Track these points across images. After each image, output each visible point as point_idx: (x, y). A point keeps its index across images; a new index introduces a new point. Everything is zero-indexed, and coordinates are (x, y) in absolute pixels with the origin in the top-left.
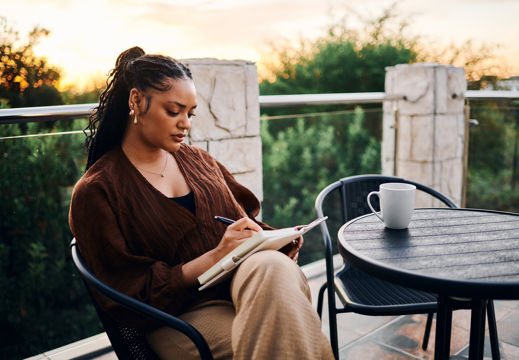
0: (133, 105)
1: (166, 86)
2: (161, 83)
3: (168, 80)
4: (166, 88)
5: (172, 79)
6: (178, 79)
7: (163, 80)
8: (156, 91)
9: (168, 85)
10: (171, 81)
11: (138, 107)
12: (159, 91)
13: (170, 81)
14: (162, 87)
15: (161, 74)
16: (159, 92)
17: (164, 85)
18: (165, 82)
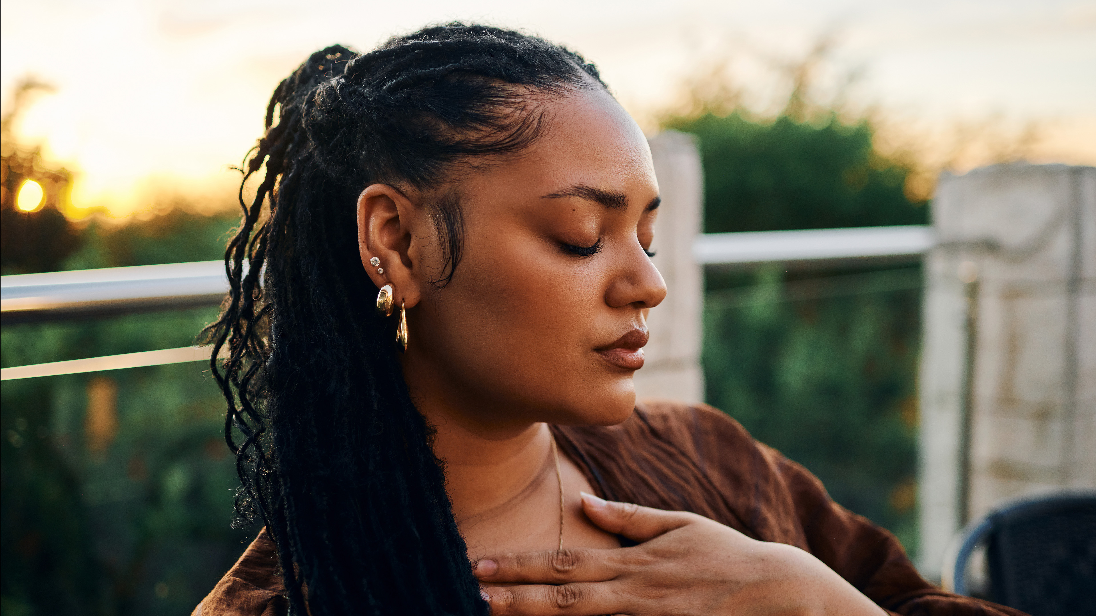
0: (385, 263)
1: (517, 125)
2: (490, 118)
3: (517, 96)
4: (520, 132)
5: (535, 89)
6: (561, 87)
7: (496, 103)
8: (476, 161)
9: (525, 120)
10: (534, 97)
11: (407, 263)
12: (490, 157)
13: (529, 101)
14: (501, 136)
15: (479, 80)
16: (489, 159)
17: (507, 122)
18: (509, 110)
